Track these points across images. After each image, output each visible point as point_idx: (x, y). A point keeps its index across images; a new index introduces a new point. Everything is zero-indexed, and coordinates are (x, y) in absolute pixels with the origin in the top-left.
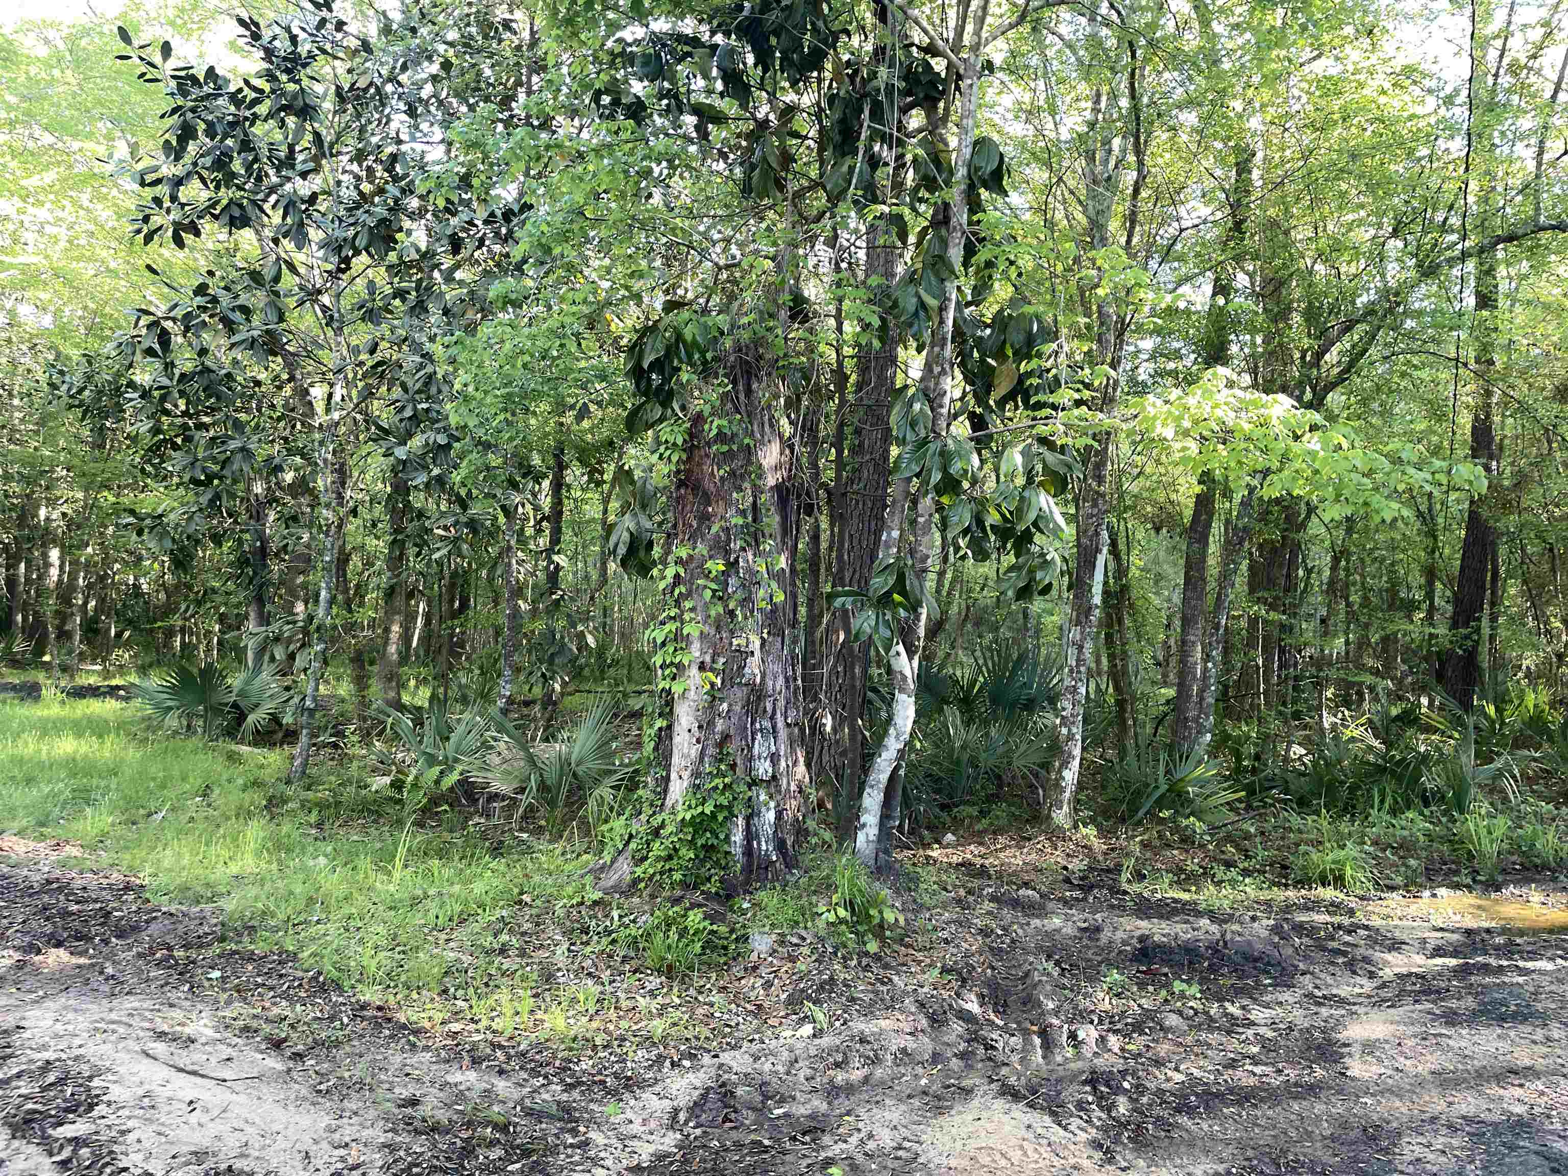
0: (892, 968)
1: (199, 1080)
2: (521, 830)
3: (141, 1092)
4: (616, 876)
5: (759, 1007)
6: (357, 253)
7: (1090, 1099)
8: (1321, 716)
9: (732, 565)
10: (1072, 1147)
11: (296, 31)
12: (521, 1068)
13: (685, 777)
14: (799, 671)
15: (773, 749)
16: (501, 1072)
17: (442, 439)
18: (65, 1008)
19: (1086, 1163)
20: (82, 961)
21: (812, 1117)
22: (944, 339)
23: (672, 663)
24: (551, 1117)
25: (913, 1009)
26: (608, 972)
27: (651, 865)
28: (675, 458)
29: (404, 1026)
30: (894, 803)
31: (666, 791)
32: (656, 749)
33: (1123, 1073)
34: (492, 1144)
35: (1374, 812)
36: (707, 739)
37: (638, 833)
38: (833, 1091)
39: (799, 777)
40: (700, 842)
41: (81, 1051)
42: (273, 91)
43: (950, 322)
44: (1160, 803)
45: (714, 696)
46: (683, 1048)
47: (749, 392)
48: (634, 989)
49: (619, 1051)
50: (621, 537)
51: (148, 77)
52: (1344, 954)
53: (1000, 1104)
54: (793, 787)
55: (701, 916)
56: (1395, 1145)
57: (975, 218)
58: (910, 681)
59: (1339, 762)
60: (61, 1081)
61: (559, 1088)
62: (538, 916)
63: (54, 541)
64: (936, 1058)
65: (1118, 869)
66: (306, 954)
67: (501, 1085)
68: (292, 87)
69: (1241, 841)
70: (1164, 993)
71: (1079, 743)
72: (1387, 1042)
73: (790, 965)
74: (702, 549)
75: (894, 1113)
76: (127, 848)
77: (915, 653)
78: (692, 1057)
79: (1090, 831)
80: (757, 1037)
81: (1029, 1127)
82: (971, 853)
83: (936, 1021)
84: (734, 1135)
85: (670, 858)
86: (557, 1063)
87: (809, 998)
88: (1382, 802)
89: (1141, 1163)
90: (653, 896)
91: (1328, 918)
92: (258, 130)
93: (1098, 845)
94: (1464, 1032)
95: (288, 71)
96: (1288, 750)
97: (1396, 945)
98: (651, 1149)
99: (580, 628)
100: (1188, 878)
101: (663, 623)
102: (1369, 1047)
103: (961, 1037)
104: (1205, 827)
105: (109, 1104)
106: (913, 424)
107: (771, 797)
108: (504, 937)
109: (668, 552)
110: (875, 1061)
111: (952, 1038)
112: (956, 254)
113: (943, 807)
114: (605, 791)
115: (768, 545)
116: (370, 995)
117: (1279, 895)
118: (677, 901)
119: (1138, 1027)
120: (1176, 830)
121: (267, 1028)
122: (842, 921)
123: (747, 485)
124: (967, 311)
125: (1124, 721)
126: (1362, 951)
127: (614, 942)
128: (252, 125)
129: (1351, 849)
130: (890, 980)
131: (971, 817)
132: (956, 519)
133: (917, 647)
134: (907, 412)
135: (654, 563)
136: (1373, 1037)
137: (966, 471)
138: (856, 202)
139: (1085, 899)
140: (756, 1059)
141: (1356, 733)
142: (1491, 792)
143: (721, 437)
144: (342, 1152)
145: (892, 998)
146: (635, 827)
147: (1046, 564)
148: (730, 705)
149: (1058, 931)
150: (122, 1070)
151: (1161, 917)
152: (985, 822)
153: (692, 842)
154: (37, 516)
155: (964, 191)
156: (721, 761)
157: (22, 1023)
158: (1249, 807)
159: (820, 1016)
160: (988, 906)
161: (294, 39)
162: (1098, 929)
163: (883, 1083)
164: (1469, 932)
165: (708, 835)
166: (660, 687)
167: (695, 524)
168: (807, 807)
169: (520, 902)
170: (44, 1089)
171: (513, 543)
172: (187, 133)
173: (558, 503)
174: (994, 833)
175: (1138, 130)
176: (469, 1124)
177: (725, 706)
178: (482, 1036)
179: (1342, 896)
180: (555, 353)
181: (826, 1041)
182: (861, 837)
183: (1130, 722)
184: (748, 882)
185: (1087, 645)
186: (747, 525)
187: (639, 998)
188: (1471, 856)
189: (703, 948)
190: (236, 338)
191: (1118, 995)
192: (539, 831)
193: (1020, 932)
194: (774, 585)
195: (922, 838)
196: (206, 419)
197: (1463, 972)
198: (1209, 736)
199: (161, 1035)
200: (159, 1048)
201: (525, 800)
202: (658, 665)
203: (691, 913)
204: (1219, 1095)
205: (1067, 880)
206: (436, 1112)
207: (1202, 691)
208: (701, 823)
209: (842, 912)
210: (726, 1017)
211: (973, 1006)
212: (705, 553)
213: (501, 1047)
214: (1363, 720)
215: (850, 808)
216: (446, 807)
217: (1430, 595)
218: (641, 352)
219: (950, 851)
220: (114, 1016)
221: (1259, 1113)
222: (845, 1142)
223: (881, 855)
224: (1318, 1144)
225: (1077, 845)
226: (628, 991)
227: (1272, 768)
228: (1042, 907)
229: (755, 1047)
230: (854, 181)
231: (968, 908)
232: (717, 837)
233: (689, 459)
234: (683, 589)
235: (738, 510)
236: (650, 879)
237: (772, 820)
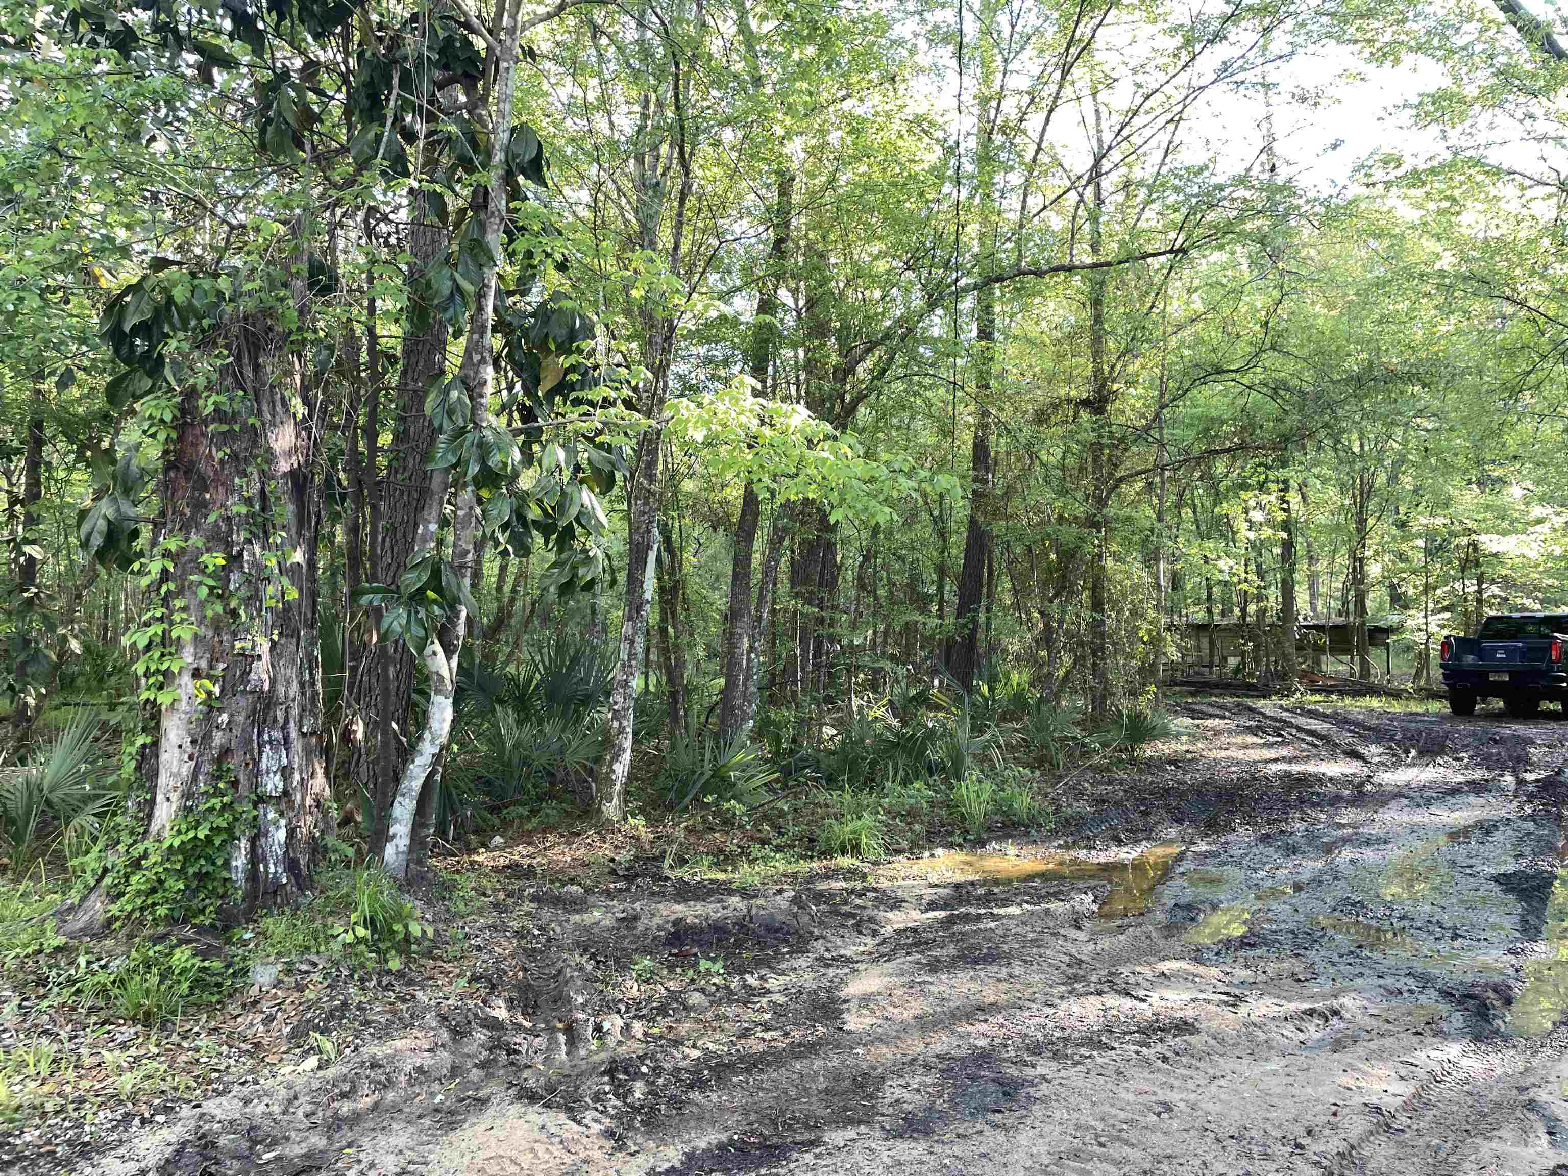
0: (416, 984)
4: (86, 918)
5: (257, 1045)
7: (607, 1089)
8: (850, 700)
9: (234, 560)
10: (585, 1140)
13: (174, 799)
14: (319, 675)
15: (285, 761)
19: (597, 1155)
21: (307, 1156)
22: (485, 326)
23: (158, 671)
25: (434, 1024)
26: (69, 1027)
27: (129, 901)
28: (162, 436)
30: (428, 810)
31: (150, 816)
32: (138, 768)
33: (642, 1059)
35: (888, 784)
36: (201, 755)
37: (114, 866)
38: (336, 1124)
39: (317, 790)
40: (191, 871)
44: (705, 790)
45: (211, 707)
46: (157, 1101)
47: (257, 368)
48: (101, 1043)
49: (75, 1114)
50: (96, 526)
52: (853, 916)
53: (516, 1108)
54: (309, 801)
55: (188, 953)
56: (879, 1090)
57: (512, 205)
58: (447, 682)
59: (863, 741)
64: (455, 1071)
65: (662, 856)
69: (775, 820)
70: (690, 973)
71: (630, 736)
72: (880, 994)
73: (296, 995)
74: (196, 540)
75: (401, 1136)
77: (454, 652)
78: (167, 1110)
79: (639, 822)
80: (249, 1078)
81: (543, 1127)
82: (520, 853)
83: (458, 1033)
85: (153, 891)
87: (316, 1028)
88: (896, 774)
89: (652, 1144)
90: (130, 936)
91: (844, 884)
93: (646, 835)
94: (943, 977)
96: (820, 732)
97: (896, 904)
99: (61, 631)
100: (727, 858)
101: (147, 624)
102: (866, 1000)
103: (482, 1046)
104: (744, 809)
106: (450, 413)
107: (282, 815)
109: (154, 543)
110: (387, 1084)
111: (474, 1048)
112: (495, 240)
113: (493, 810)
114: (86, 820)
115: (279, 537)
117: (804, 866)
118: (159, 939)
119: (663, 1010)
120: (718, 813)
122: (360, 941)
123: (252, 470)
124: (510, 301)
125: (677, 711)
126: (869, 912)
127: (79, 991)
129: (867, 819)
130: (414, 996)
131: (521, 817)
132: (495, 513)
133: (456, 646)
134: (443, 401)
135: (137, 556)
136: (869, 990)
137: (506, 465)
138: (383, 173)
139: (628, 890)
140: (247, 1102)
141: (878, 714)
142: (982, 762)
143: (219, 415)
145: (412, 1017)
146: (111, 859)
147: (589, 561)
148: (231, 715)
149: (597, 924)
151: (697, 899)
152: (535, 821)
153: (182, 872)
155: (502, 177)
156: (219, 778)
158: (785, 786)
159: (328, 1046)
160: (529, 906)
162: (636, 918)
163: (393, 1107)
164: (958, 886)
165: (202, 862)
166: (143, 697)
167: (188, 512)
168: (327, 822)
173: (34, 484)
174: (544, 832)
175: (683, 141)
177: (225, 717)
179: (857, 863)
181: (331, 1072)
182: (390, 850)
183: (682, 713)
184: (251, 909)
185: (638, 640)
186: (253, 515)
187: (104, 1052)
188: (963, 818)
189: (191, 988)
191: (646, 981)
193: (558, 929)
194: (285, 581)
195: (467, 844)
197: (951, 921)
198: (751, 722)
202: (141, 673)
203: (178, 950)
204: (730, 1066)
205: (613, 872)
207: (746, 679)
208: (193, 849)
209: (361, 932)
210: (214, 1061)
211: (501, 1012)
212: (200, 544)
214: (885, 701)
215: (381, 818)
217: (940, 589)
218: (123, 310)
219: (497, 853)
221: (765, 1077)
223: (412, 866)
224: (814, 1099)
225: (626, 836)
226: (91, 1046)
227: (806, 748)
228: (584, 901)
229: (247, 1090)
230: (381, 151)
231: (506, 911)
232: (214, 864)
233: (180, 439)
234: (172, 586)
235: (241, 497)
236: (128, 917)
237: (283, 840)
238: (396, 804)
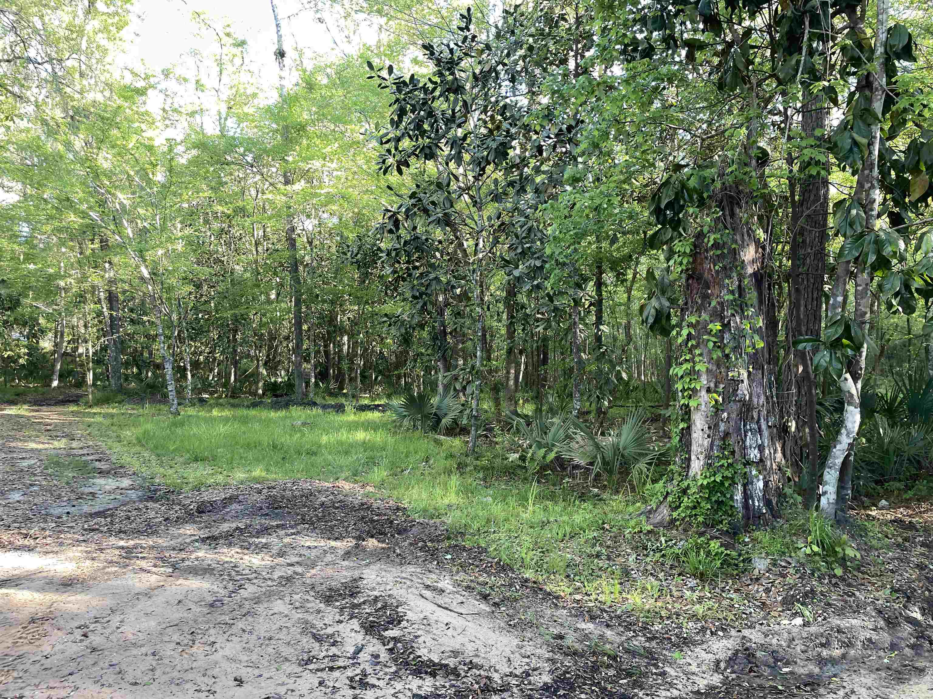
0: (852, 586)
1: (449, 612)
2: (594, 486)
3: (422, 616)
4: (659, 518)
5: (763, 604)
6: (489, 163)
9: (726, 326)
11: (452, 45)
12: (619, 625)
13: (701, 459)
14: (775, 392)
15: (760, 442)
16: (608, 626)
17: (538, 263)
18: (381, 569)
20: (384, 545)
21: (810, 675)
22: (872, 164)
23: (689, 388)
24: (641, 655)
25: (874, 614)
26: (663, 574)
27: (682, 511)
28: (685, 261)
29: (549, 594)
30: (846, 478)
31: (689, 466)
32: (680, 440)
34: (609, 666)
36: (714, 435)
37: (672, 491)
38: (821, 662)
39: (778, 460)
40: (713, 499)
41: (391, 592)
42: (442, 82)
43: (876, 153)
45: (717, 409)
46: (717, 624)
47: (732, 215)
48: (680, 585)
49: (677, 621)
50: (650, 312)
51: (383, 85)
54: (774, 467)
55: (718, 544)
57: (892, 80)
58: (856, 397)
60: (384, 607)
61: (643, 639)
62: (615, 537)
63: (345, 332)
64: (893, 647)
66: (492, 549)
67: (609, 633)
68: (450, 78)
73: (782, 579)
74: (705, 316)
75: (868, 678)
76: (395, 488)
77: (858, 379)
78: (724, 630)
80: (765, 622)
82: (901, 513)
83: (890, 623)
84: (758, 680)
85: (695, 507)
86: (640, 624)
87: (798, 601)
90: (685, 530)
92: (436, 104)
95: (449, 69)
98: (705, 682)
99: (618, 368)
101: (681, 364)
103: (910, 634)
105: (408, 621)
106: (852, 225)
107: (760, 473)
108: (598, 548)
109: (683, 320)
110: (849, 645)
111: (905, 635)
112: (878, 106)
113: (877, 482)
114: (642, 465)
115: (751, 311)
116: (529, 574)
118: (702, 534)
121: (479, 588)
122: (816, 554)
123: (734, 274)
124: (888, 144)
127: (664, 556)
128: (432, 103)
130: (854, 594)
131: (899, 490)
132: (888, 286)
133: (860, 375)
134: (847, 217)
135: (673, 327)
137: (895, 253)
138: (803, 83)
140: (766, 636)
143: (716, 245)
144: (527, 660)
145: (857, 606)
146: (670, 488)
148: (729, 414)
150: (412, 604)
152: (910, 493)
153: (708, 499)
154: (336, 319)
156: (724, 449)
157: (362, 576)
159: (807, 613)
160: (921, 549)
161: (451, 51)
163: (856, 659)
165: (719, 495)
166: (681, 403)
167: (700, 301)
168: (784, 480)
169: (603, 528)
170: (377, 611)
171: (577, 320)
172: (402, 113)
173: (599, 295)
174: (918, 501)
176: (594, 653)
177: (725, 415)
178: (593, 604)
180: (605, 206)
181: (813, 629)
182: (824, 501)
184: (747, 525)
186: (735, 300)
187: (684, 591)
189: (722, 564)
190: (430, 220)
192: (604, 488)
194: (756, 337)
195: (862, 502)
196: (417, 264)
199: (427, 587)
200: (428, 593)
201: (596, 469)
202: (679, 389)
203: (712, 542)
206: (574, 644)
208: (713, 487)
209: (815, 548)
210: (743, 608)
211: (918, 615)
212: (707, 319)
213: (606, 612)
216: (549, 472)
218: (660, 197)
219: (884, 512)
220: (404, 575)
222: (835, 693)
223: (839, 512)
226: (676, 586)
229: (765, 628)
230: (801, 69)
231: (906, 550)
232: (725, 496)
233: (694, 261)
234: (694, 342)
235: (729, 290)
236: (683, 519)
237: (762, 487)
238: (825, 473)
